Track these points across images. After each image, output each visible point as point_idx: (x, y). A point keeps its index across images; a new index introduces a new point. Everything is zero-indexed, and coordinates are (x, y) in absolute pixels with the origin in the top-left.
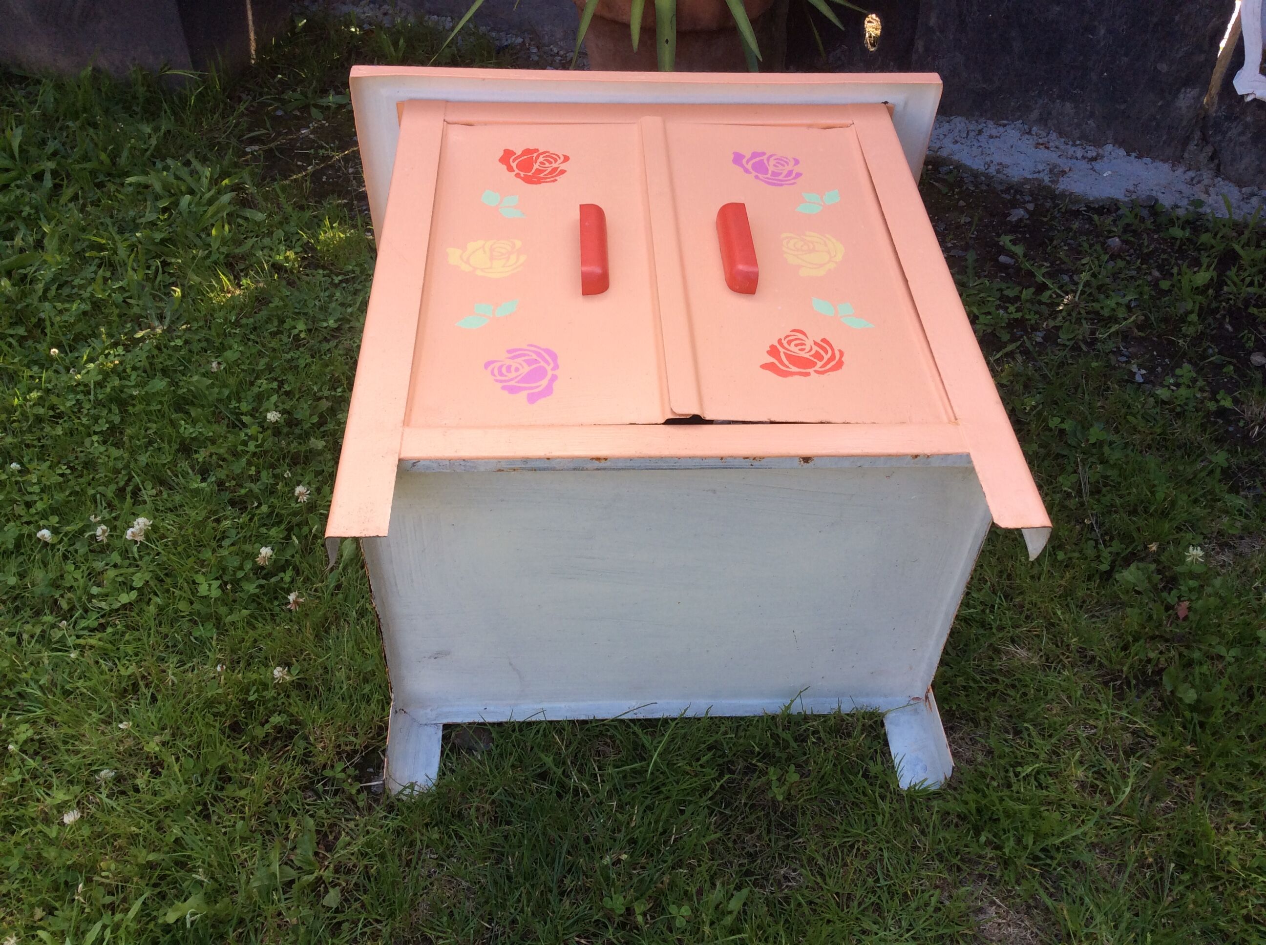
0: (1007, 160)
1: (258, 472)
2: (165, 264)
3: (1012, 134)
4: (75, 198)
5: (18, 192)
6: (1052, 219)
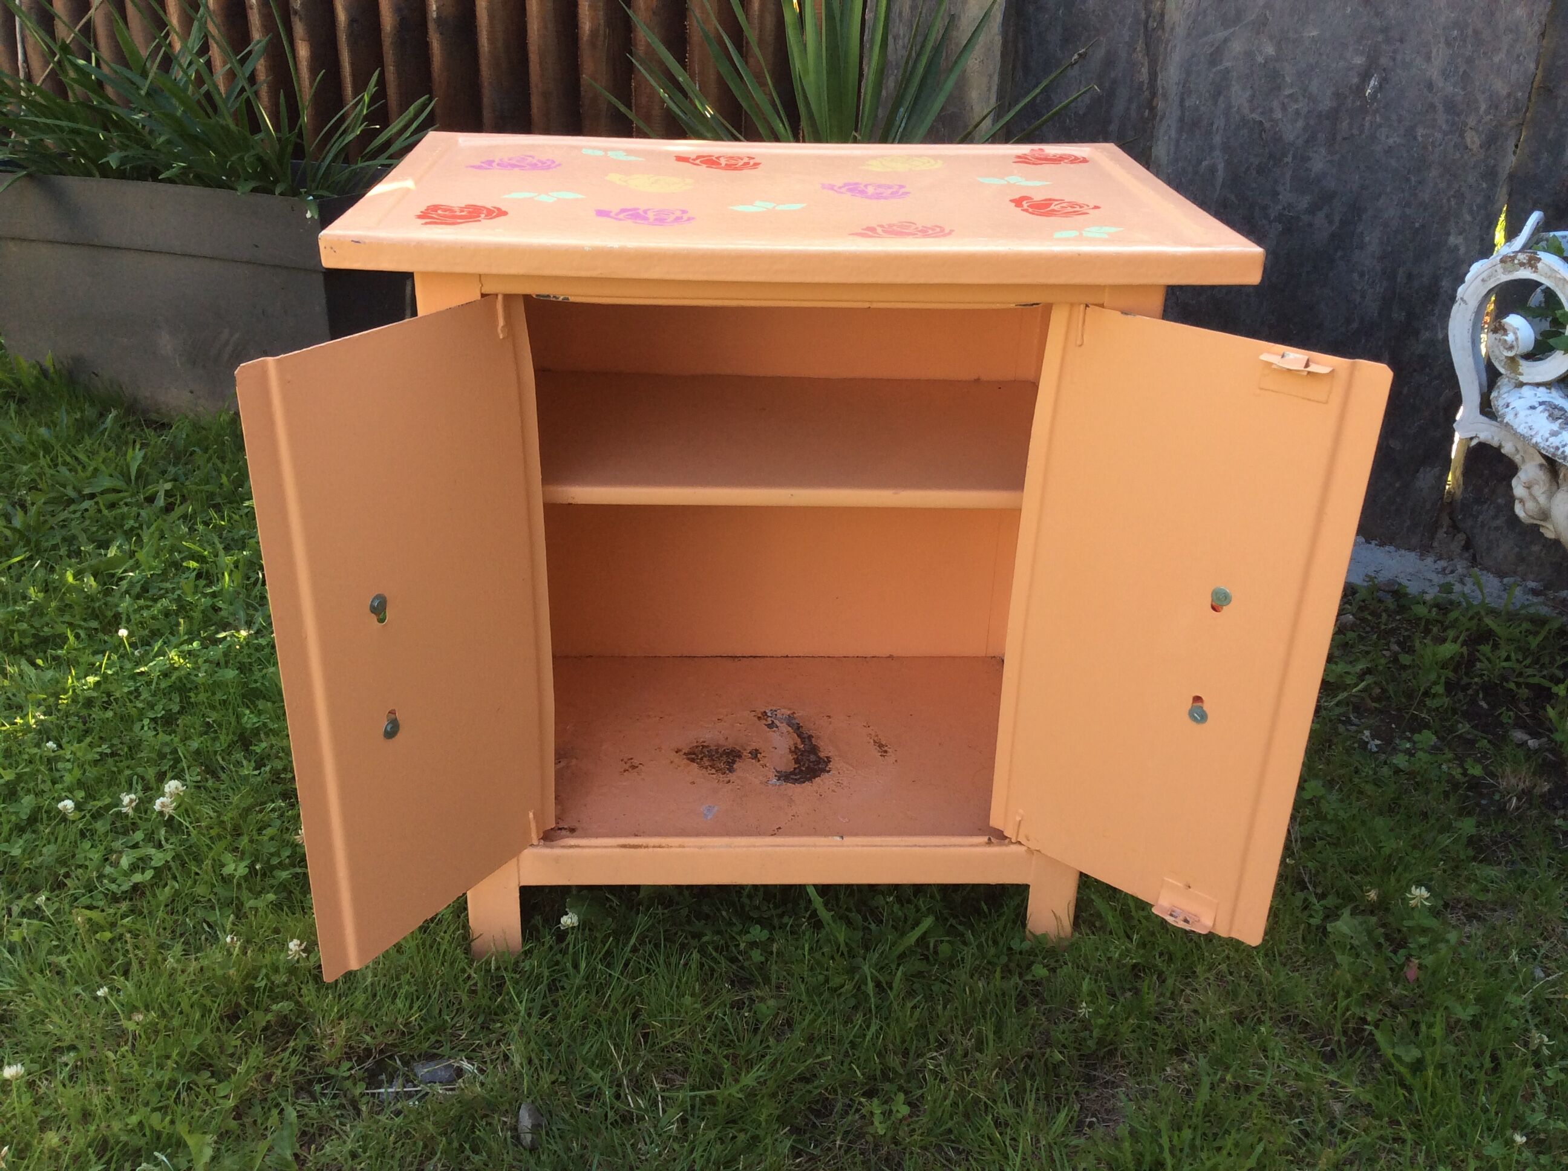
4: (183, 517)
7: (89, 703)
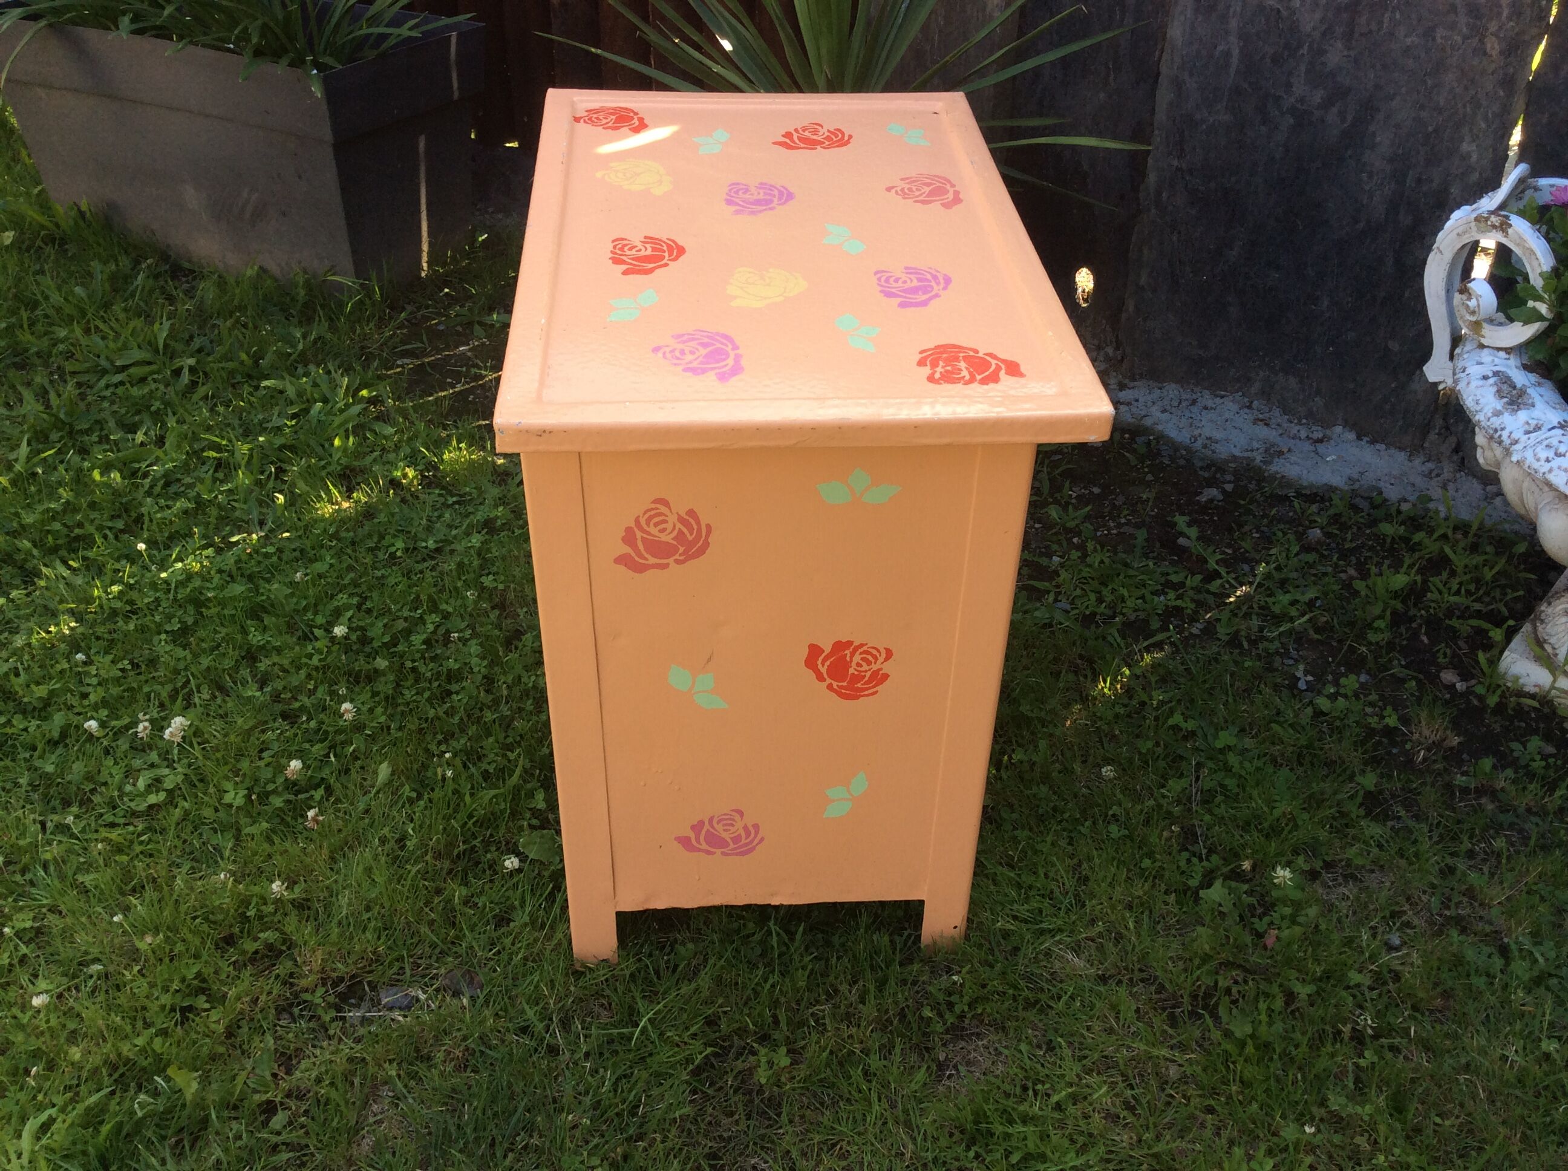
0: (1218, 435)
1: (316, 688)
2: (280, 471)
3: (1229, 406)
4: (206, 397)
5: (153, 386)
6: (1251, 502)
7: (114, 613)
